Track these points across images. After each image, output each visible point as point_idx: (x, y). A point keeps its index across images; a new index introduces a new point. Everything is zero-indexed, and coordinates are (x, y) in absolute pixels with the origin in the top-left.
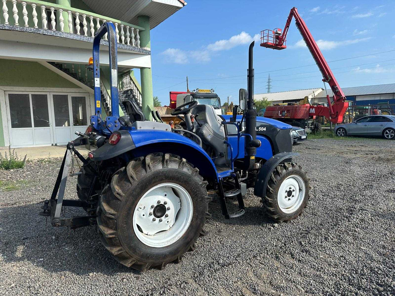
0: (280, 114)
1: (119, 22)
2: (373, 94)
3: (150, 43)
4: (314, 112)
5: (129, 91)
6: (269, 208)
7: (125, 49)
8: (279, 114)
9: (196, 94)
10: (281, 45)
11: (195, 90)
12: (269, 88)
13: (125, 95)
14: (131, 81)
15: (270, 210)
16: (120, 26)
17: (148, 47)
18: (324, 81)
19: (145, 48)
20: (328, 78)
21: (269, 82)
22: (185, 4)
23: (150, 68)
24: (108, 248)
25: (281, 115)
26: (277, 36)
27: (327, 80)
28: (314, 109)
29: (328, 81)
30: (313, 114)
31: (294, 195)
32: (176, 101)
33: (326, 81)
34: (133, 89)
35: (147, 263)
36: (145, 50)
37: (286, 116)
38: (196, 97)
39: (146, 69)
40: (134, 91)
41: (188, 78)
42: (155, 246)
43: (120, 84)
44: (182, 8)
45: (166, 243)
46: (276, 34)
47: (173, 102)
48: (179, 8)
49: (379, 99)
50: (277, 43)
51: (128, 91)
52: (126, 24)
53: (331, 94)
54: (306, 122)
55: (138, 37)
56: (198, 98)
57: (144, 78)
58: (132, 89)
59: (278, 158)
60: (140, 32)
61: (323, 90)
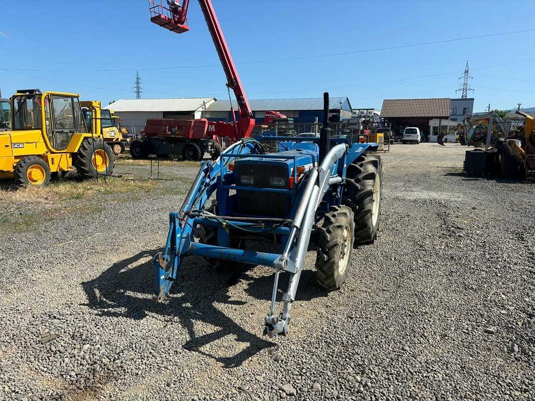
0: (169, 131)
4: (214, 131)
8: (167, 130)
10: (182, 23)
12: (138, 92)
18: (228, 86)
21: (138, 83)
25: (170, 133)
27: (233, 86)
28: (213, 126)
30: (213, 133)
33: (231, 86)
37: (178, 135)
53: (236, 107)
54: (205, 144)
61: (216, 100)
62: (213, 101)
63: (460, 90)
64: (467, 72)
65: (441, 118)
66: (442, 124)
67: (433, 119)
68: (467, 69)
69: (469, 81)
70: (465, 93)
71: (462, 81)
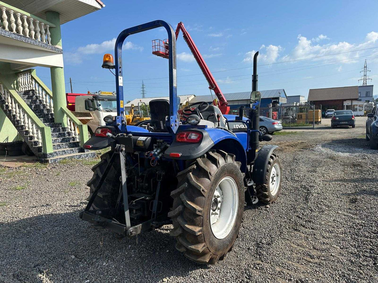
1: (29, 15)
2: (233, 100)
3: (61, 41)
5: (31, 92)
6: (265, 193)
7: (37, 45)
9: (99, 96)
11: (98, 93)
12: (143, 93)
13: (27, 96)
14: (32, 81)
15: (266, 194)
16: (28, 19)
17: (59, 45)
18: (210, 88)
19: (57, 46)
20: (213, 86)
21: (143, 88)
22: (104, 6)
23: (62, 68)
24: (193, 247)
26: (167, 46)
29: (213, 89)
31: (276, 180)
32: (74, 103)
33: (212, 88)
34: (36, 90)
35: (218, 255)
36: (57, 48)
38: (99, 99)
39: (58, 69)
40: (37, 92)
41: (71, 80)
42: (220, 237)
43: (15, 83)
44: (100, 9)
45: (225, 234)
46: (165, 44)
47: (71, 104)
48: (96, 9)
49: (237, 104)
50: (167, 52)
51: (29, 91)
52: (36, 18)
55: (49, 33)
56: (101, 100)
57: (57, 78)
58: (34, 89)
59: (268, 150)
60: (50, 28)
61: (195, 96)
62: (194, 97)
63: (361, 80)
64: (365, 67)
65: (352, 100)
66: (353, 104)
67: (347, 101)
68: (365, 65)
69: (368, 73)
70: (365, 82)
71: (363, 73)
